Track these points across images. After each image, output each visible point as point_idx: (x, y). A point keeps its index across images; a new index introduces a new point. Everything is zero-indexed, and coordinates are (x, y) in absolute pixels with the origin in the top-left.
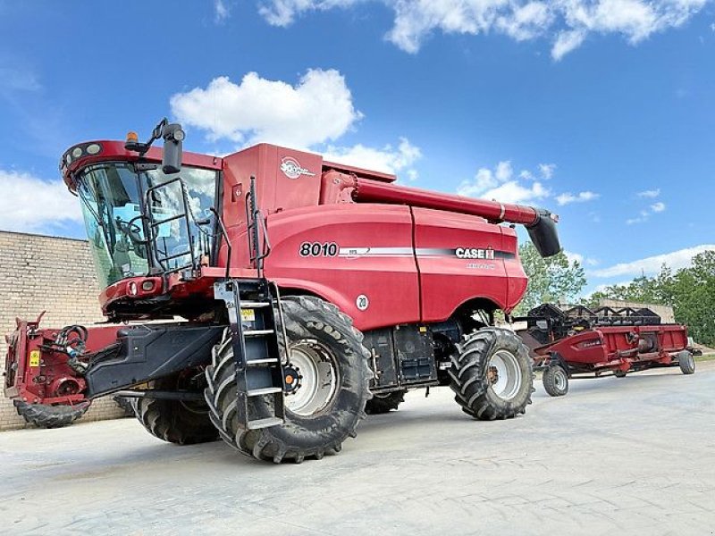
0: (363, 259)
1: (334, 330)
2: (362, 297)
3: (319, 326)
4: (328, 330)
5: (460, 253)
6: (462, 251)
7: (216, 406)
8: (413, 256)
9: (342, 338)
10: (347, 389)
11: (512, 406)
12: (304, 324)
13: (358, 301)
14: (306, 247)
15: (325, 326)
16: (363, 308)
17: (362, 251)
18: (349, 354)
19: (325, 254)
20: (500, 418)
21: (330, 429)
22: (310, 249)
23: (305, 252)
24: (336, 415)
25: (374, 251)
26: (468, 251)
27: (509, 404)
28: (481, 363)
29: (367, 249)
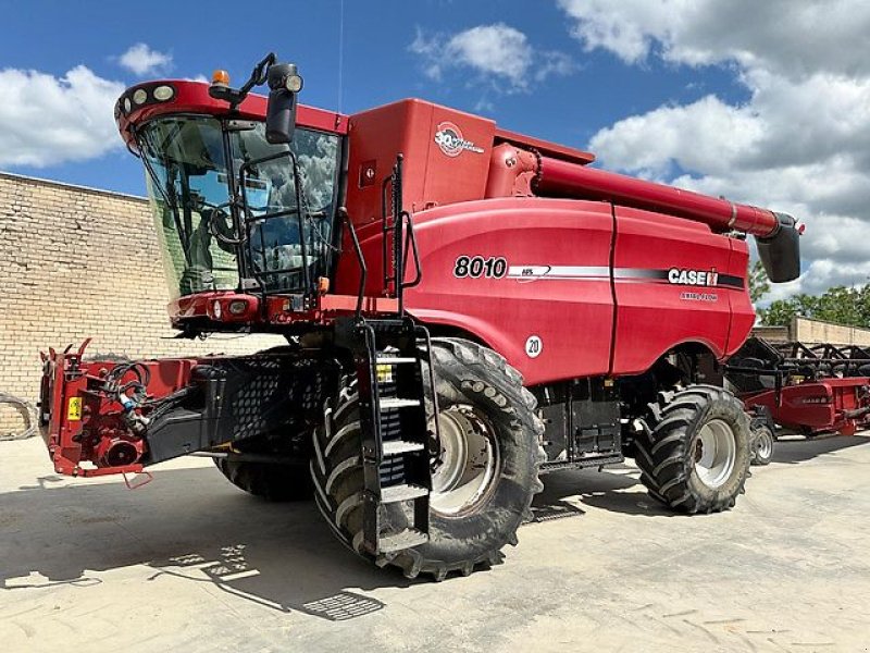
0: (540, 283)
1: (497, 394)
2: (534, 338)
3: (478, 387)
4: (490, 393)
5: (674, 276)
6: (677, 274)
7: (328, 492)
8: (609, 279)
9: (509, 404)
10: (510, 478)
11: (720, 497)
12: (457, 384)
13: (528, 345)
14: (463, 263)
15: (486, 387)
16: (533, 355)
17: (539, 271)
18: (515, 428)
19: (489, 274)
20: (702, 512)
21: (484, 537)
22: (469, 267)
23: (462, 270)
24: (492, 514)
25: (558, 271)
26: (684, 273)
27: (716, 494)
28: (688, 437)
29: (547, 268)
